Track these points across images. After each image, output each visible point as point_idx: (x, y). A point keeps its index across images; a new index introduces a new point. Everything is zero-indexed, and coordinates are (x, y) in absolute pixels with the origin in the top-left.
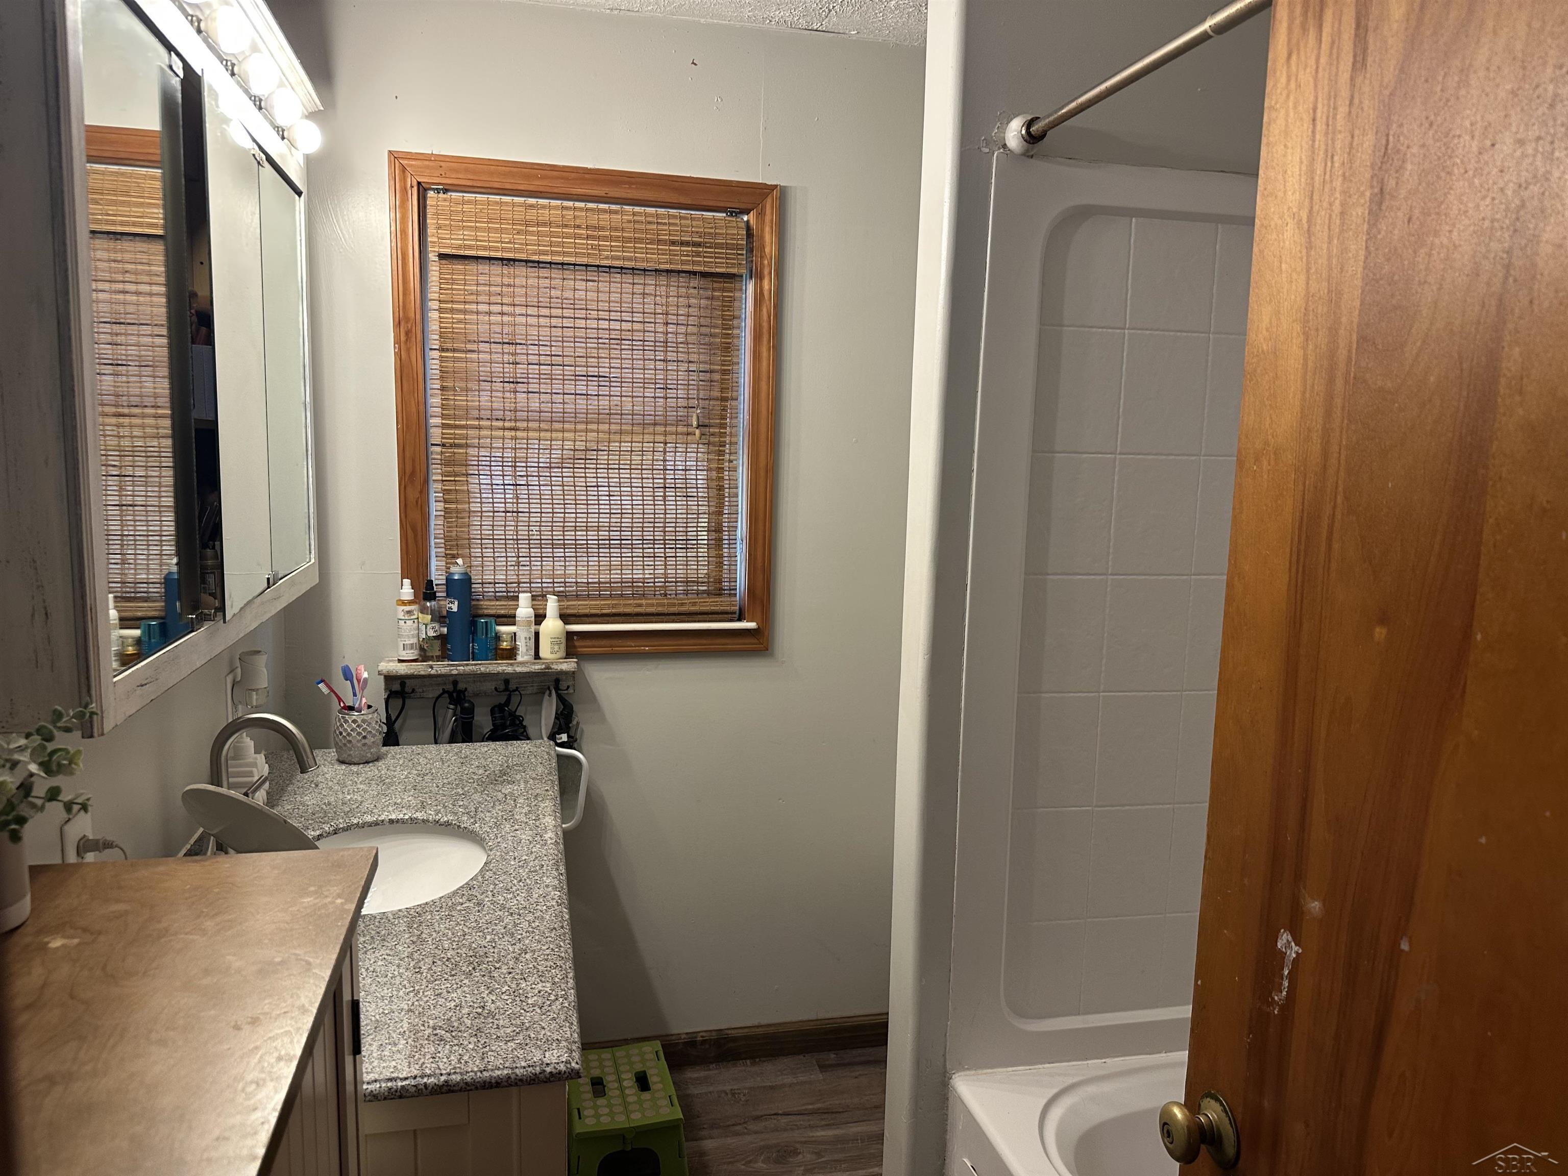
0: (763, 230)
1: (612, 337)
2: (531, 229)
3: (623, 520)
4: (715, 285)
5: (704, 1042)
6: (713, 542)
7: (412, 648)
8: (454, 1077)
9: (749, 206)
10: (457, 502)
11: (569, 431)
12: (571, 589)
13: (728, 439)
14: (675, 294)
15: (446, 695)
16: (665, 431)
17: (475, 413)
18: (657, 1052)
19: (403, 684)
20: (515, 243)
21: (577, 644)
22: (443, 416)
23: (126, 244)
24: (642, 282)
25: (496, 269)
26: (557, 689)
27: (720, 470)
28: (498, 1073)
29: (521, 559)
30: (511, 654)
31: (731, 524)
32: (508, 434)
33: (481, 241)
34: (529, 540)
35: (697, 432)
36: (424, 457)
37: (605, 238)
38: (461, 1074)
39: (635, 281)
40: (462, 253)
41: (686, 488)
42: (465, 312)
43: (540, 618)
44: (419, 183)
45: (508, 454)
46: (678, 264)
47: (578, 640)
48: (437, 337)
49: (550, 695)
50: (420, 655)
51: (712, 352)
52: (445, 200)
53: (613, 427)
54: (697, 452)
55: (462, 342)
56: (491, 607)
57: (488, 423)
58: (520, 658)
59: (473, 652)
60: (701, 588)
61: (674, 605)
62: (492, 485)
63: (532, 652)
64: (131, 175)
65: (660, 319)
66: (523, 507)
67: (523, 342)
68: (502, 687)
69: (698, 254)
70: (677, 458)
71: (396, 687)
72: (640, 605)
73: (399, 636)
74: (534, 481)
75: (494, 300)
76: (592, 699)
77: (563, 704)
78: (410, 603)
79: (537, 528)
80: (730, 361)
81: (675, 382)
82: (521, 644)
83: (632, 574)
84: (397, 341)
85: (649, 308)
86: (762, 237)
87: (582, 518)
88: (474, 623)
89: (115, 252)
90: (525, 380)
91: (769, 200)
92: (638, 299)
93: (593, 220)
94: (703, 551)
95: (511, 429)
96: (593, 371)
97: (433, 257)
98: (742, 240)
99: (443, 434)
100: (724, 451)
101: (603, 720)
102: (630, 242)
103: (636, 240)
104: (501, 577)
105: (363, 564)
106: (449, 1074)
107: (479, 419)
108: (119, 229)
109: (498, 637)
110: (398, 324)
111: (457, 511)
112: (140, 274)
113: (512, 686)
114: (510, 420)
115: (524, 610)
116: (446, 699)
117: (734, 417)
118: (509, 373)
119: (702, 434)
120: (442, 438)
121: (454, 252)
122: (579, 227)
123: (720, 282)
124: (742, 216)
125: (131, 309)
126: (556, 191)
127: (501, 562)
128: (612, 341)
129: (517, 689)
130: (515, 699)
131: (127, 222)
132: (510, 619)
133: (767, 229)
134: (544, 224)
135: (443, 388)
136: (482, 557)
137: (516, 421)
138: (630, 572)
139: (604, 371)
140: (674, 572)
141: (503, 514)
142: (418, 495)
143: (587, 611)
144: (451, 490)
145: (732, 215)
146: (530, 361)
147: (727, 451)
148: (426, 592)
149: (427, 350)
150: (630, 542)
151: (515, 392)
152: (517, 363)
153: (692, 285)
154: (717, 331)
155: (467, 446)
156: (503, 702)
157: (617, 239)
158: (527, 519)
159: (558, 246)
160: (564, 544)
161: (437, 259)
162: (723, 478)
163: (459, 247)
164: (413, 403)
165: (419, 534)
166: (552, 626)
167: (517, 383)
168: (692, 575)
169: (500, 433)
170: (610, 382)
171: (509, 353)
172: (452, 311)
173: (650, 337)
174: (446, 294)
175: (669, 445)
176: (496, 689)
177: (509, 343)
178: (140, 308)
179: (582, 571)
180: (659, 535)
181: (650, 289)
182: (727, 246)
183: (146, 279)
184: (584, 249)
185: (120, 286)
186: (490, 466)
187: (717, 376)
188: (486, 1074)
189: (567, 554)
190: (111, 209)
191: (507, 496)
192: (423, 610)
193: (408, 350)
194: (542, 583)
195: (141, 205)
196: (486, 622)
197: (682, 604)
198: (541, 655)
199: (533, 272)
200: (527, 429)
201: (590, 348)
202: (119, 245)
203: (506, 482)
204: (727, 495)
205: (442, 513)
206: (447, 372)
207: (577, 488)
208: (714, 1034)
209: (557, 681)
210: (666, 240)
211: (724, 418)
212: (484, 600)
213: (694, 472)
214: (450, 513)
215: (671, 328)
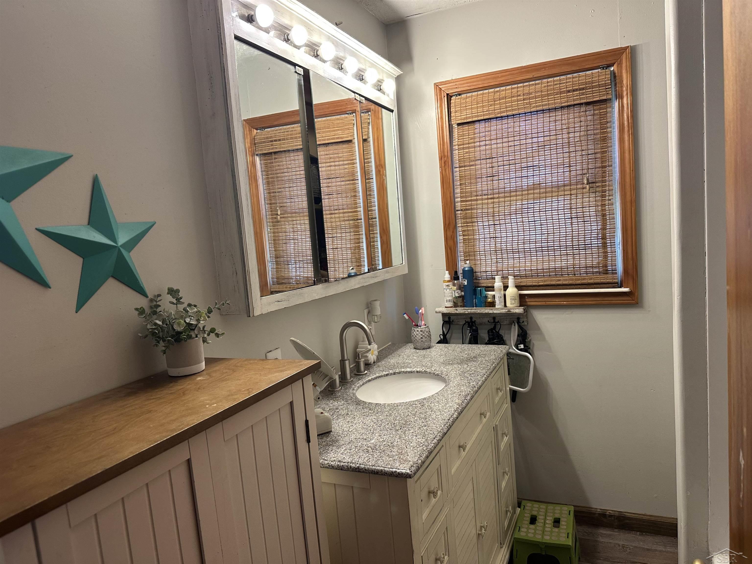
0: (621, 73)
1: (539, 145)
2: (497, 102)
3: (549, 237)
4: (595, 108)
5: (611, 516)
6: (601, 245)
7: (450, 302)
8: (362, 466)
9: (613, 62)
10: (468, 235)
11: (519, 195)
12: (523, 273)
13: (607, 188)
14: (573, 117)
15: (467, 323)
16: (571, 188)
17: (475, 194)
18: (570, 511)
19: (449, 318)
20: (489, 111)
21: (527, 300)
22: (461, 197)
23: (331, 147)
24: (554, 115)
25: (483, 124)
26: (518, 323)
27: (603, 205)
28: (378, 468)
29: (498, 260)
30: (492, 304)
31: (611, 234)
32: (490, 201)
33: (474, 113)
34: (501, 250)
35: (588, 186)
36: (453, 217)
37: (533, 98)
38: (365, 465)
39: (551, 115)
40: (465, 121)
41: (584, 217)
42: (469, 148)
43: (506, 287)
44: (447, 94)
45: (491, 210)
46: (571, 102)
47: (528, 298)
48: (458, 162)
49: (515, 325)
50: (454, 305)
51: (596, 143)
52: (459, 99)
53: (542, 190)
54: (589, 197)
55: (468, 162)
56: (484, 283)
57: (481, 197)
58: (497, 307)
59: (476, 304)
60: (594, 270)
61: (579, 280)
62: (483, 226)
63: (503, 304)
64: (330, 120)
65: (565, 131)
66: (498, 235)
67: (496, 156)
68: (492, 321)
69: (583, 94)
70: (578, 202)
71: (447, 319)
72: (559, 280)
73: (445, 296)
74: (502, 222)
75: (481, 139)
76: (538, 328)
77: (522, 330)
78: (449, 281)
79: (505, 244)
80: (606, 146)
81: (575, 162)
82: (497, 300)
83: (555, 264)
84: (441, 167)
85: (559, 127)
86: (621, 76)
87: (527, 237)
88: (475, 291)
89: (327, 151)
90: (497, 174)
91: (624, 55)
92: (553, 124)
93: (526, 90)
94: (595, 250)
95: (491, 199)
96: (530, 164)
97: (455, 126)
98: (608, 80)
99: (461, 205)
100: (605, 195)
101: (544, 339)
102: (546, 97)
103: (548, 95)
104: (489, 269)
105: (432, 266)
106: (360, 464)
107: (477, 196)
108: (327, 142)
109: (486, 297)
110: (441, 159)
111: (469, 239)
112: (335, 158)
113: (496, 321)
114: (491, 194)
115: (498, 284)
116: (467, 325)
117: (611, 175)
118: (490, 172)
119: (590, 188)
120: (461, 207)
121: (463, 121)
122: (519, 96)
123: (598, 105)
124: (610, 68)
125: (333, 172)
126: (508, 81)
127: (489, 262)
128: (540, 148)
129: (498, 322)
130: (498, 327)
131: (330, 138)
132: (492, 288)
133: (624, 71)
134: (503, 98)
135: (461, 185)
136: (480, 260)
137: (493, 194)
138: (554, 263)
139: (536, 163)
140: (579, 262)
141: (489, 239)
142: (451, 234)
143: (531, 284)
144: (465, 230)
145: (604, 69)
146: (499, 165)
147: (607, 195)
148: (455, 277)
149: (454, 168)
150: (553, 248)
151: (493, 181)
152: (493, 167)
153: (582, 110)
154: (598, 131)
155: (472, 209)
156: (492, 327)
157: (539, 97)
158: (500, 240)
159: (510, 107)
160: (518, 251)
161: (456, 126)
162: (605, 209)
163: (464, 119)
164: (448, 193)
165: (453, 250)
166: (512, 291)
167: (494, 176)
168: (589, 263)
169: (486, 201)
170: (539, 168)
171: (489, 163)
172: (463, 148)
173: (560, 141)
174: (461, 141)
175: (573, 196)
176: (488, 321)
177: (489, 158)
178: (336, 171)
179: (528, 264)
180: (569, 243)
181: (559, 118)
182: (599, 86)
183: (337, 159)
184: (522, 105)
185: (328, 164)
186: (482, 217)
187: (599, 155)
188: (374, 467)
189: (520, 256)
190: (324, 135)
191: (491, 230)
192: (454, 285)
193: (445, 170)
194: (508, 271)
195: (334, 131)
196: (480, 290)
197: (584, 279)
198: (507, 305)
199: (499, 122)
200: (498, 198)
201: (529, 153)
202: (328, 148)
203: (490, 224)
204: (608, 218)
205: (462, 241)
206: (462, 177)
207: (524, 223)
208: (617, 513)
209: (518, 319)
210: (564, 91)
211: (603, 177)
212: (482, 280)
213: (588, 208)
214: (465, 240)
215: (571, 135)
